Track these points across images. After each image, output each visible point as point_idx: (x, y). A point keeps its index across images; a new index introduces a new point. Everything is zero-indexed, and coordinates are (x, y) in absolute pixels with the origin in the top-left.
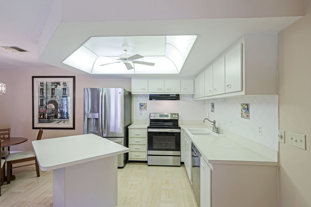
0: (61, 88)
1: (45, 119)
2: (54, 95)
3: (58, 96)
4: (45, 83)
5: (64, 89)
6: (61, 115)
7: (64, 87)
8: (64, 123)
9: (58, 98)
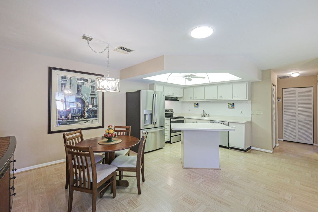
0: (89, 86)
1: (68, 119)
2: (81, 92)
3: (85, 94)
4: (68, 78)
5: (92, 87)
6: (89, 114)
7: (92, 85)
8: (92, 122)
9: (85, 96)
